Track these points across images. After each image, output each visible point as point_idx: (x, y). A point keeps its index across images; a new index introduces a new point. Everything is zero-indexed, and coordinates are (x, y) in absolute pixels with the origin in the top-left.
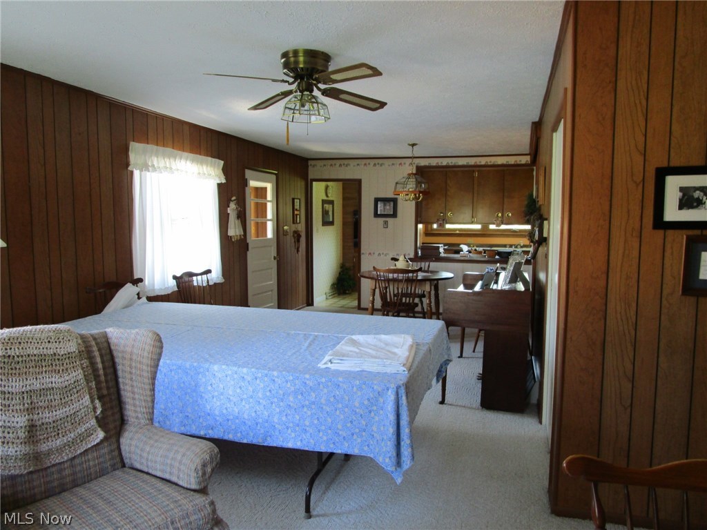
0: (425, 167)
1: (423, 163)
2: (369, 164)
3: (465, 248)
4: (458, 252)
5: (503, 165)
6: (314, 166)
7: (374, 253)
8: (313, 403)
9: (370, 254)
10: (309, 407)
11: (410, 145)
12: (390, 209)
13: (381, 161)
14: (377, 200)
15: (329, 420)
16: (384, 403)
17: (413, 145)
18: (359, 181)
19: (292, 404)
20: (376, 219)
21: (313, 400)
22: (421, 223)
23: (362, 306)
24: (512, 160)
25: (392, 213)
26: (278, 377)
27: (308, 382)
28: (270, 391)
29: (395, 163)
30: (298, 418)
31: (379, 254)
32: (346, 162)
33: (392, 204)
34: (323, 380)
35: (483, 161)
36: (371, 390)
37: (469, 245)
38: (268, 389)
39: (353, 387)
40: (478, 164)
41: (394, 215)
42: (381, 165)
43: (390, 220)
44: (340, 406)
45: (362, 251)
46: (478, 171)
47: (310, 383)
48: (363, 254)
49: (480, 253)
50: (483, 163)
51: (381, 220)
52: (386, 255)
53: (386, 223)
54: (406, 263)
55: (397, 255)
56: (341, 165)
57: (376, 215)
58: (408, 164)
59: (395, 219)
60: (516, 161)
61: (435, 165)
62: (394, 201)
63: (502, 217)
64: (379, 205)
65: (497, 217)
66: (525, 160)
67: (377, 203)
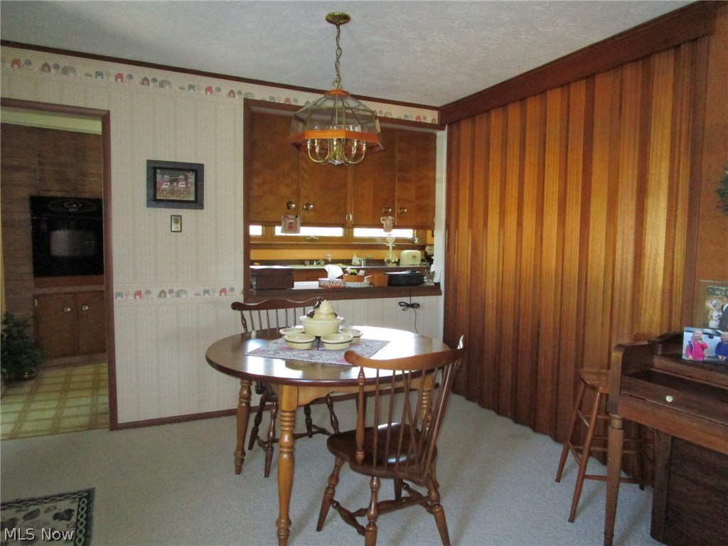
0: (262, 104)
1: (260, 94)
3: (334, 272)
7: (148, 292)
9: (138, 293)
12: (187, 190)
13: (161, 75)
14: (155, 169)
18: (105, 116)
20: (152, 210)
22: (256, 223)
23: (122, 418)
24: (413, 114)
25: (192, 198)
31: (163, 292)
32: (62, 62)
33: (191, 176)
41: (197, 203)
42: (162, 84)
43: (187, 214)
48: (120, 294)
51: (165, 213)
52: (178, 295)
53: (177, 219)
55: (206, 292)
56: (46, 67)
57: (154, 200)
58: (225, 92)
59: (199, 211)
60: (418, 117)
61: (282, 102)
62: (197, 171)
63: (392, 214)
64: (159, 177)
65: (386, 214)
66: (431, 117)
67: (155, 174)
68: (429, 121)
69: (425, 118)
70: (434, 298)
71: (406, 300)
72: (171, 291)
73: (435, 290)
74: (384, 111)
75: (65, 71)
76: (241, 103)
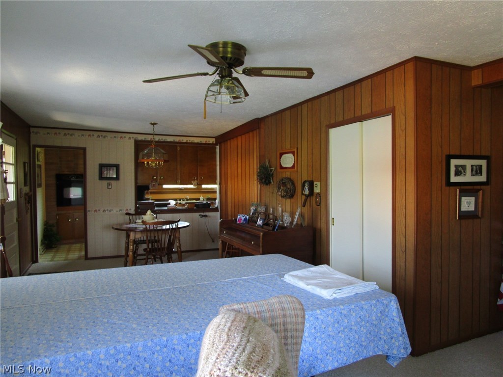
0: (141, 141)
1: (140, 137)
2: (93, 135)
3: (172, 203)
4: (166, 205)
5: (198, 143)
6: (36, 133)
7: (99, 210)
8: (346, 327)
9: (96, 211)
10: (343, 331)
11: (151, 124)
12: (113, 173)
13: (104, 134)
14: (102, 166)
15: (357, 337)
16: (388, 312)
17: (154, 124)
18: (84, 149)
19: (331, 334)
20: (101, 181)
21: (346, 325)
23: (90, 256)
24: (204, 140)
25: (115, 177)
26: (320, 315)
27: (343, 311)
28: (315, 328)
29: (116, 136)
30: (335, 344)
31: (104, 210)
32: (71, 132)
33: (115, 169)
34: (353, 307)
35: (185, 140)
36: (382, 304)
37: (175, 200)
38: (313, 327)
39: (371, 306)
40: (181, 141)
41: (117, 178)
42: (105, 137)
43: (113, 183)
44: (363, 323)
45: (88, 209)
46: (180, 146)
47: (344, 312)
48: (89, 211)
49: (183, 205)
50: (185, 141)
51: (105, 182)
52: (110, 211)
53: (109, 184)
54: (152, 216)
55: (120, 210)
56: (65, 134)
57: (101, 178)
58: (127, 138)
59: (118, 181)
60: (206, 141)
61: (149, 140)
62: (117, 167)
63: (197, 179)
64: (103, 169)
65: (194, 180)
66: (212, 141)
67: (102, 168)
68: (211, 142)
69: (209, 141)
70: (216, 213)
71: (202, 214)
72: (107, 210)
73: (216, 210)
74: (191, 140)
75: (71, 135)
76: (133, 141)
